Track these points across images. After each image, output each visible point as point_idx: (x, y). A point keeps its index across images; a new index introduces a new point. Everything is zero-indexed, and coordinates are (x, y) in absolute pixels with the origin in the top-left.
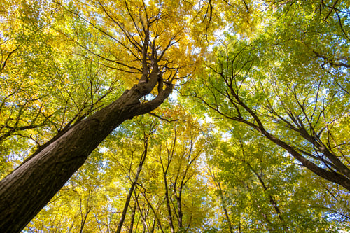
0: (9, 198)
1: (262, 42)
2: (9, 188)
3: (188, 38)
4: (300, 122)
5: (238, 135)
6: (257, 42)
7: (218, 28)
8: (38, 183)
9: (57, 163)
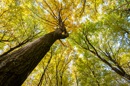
0: (27, 56)
1: (99, 24)
2: (26, 52)
3: (73, 18)
4: (109, 54)
5: (86, 56)
6: (97, 23)
7: (84, 16)
8: (37, 53)
9: (43, 47)
